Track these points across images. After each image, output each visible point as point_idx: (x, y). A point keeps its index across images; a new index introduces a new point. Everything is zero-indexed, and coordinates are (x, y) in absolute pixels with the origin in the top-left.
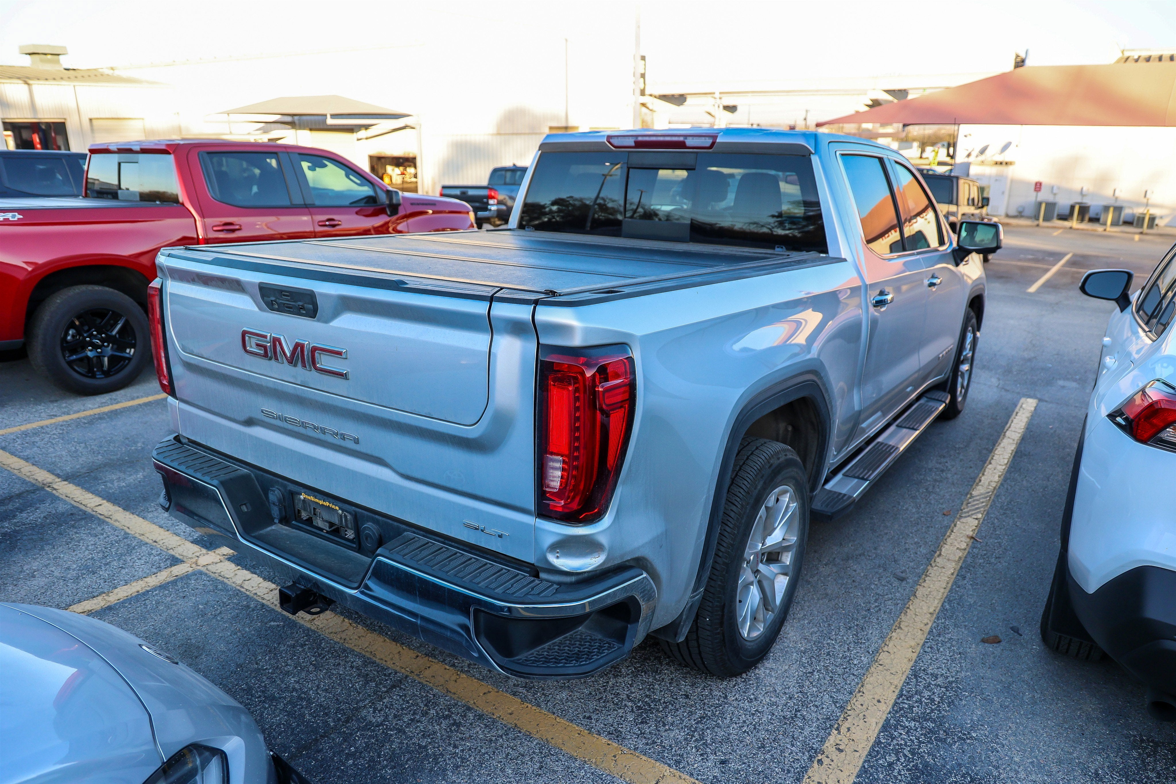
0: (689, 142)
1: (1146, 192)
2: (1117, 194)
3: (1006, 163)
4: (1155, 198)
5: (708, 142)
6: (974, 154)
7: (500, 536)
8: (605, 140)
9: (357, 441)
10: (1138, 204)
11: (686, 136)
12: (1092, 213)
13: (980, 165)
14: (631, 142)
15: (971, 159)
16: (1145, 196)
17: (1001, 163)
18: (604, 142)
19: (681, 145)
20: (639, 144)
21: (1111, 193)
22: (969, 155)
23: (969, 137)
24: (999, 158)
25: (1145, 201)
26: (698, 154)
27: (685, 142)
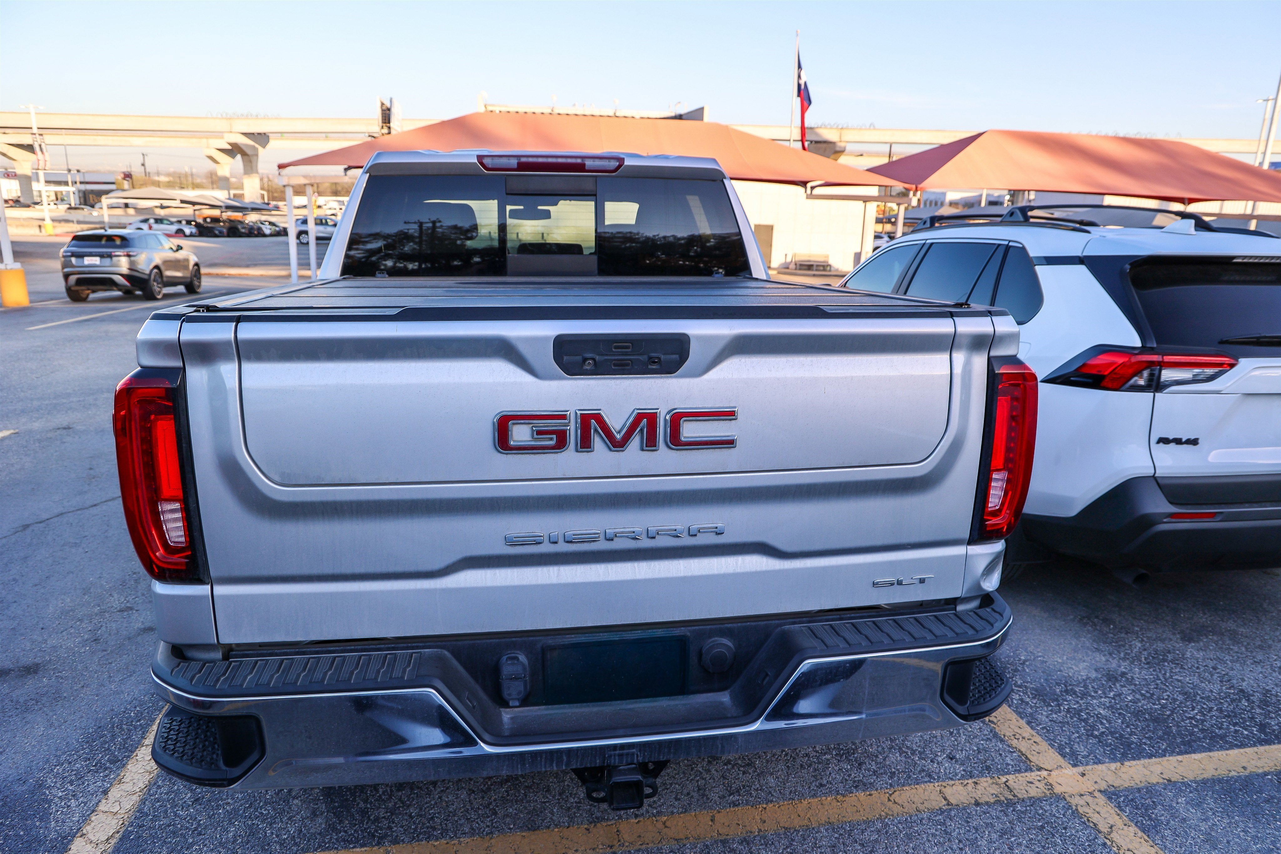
0: (589, 163)
5: (614, 164)
7: (922, 581)
8: (475, 160)
9: (719, 532)
11: (583, 157)
14: (514, 162)
18: (476, 163)
19: (581, 167)
20: (523, 166)
26: (598, 179)
27: (584, 165)
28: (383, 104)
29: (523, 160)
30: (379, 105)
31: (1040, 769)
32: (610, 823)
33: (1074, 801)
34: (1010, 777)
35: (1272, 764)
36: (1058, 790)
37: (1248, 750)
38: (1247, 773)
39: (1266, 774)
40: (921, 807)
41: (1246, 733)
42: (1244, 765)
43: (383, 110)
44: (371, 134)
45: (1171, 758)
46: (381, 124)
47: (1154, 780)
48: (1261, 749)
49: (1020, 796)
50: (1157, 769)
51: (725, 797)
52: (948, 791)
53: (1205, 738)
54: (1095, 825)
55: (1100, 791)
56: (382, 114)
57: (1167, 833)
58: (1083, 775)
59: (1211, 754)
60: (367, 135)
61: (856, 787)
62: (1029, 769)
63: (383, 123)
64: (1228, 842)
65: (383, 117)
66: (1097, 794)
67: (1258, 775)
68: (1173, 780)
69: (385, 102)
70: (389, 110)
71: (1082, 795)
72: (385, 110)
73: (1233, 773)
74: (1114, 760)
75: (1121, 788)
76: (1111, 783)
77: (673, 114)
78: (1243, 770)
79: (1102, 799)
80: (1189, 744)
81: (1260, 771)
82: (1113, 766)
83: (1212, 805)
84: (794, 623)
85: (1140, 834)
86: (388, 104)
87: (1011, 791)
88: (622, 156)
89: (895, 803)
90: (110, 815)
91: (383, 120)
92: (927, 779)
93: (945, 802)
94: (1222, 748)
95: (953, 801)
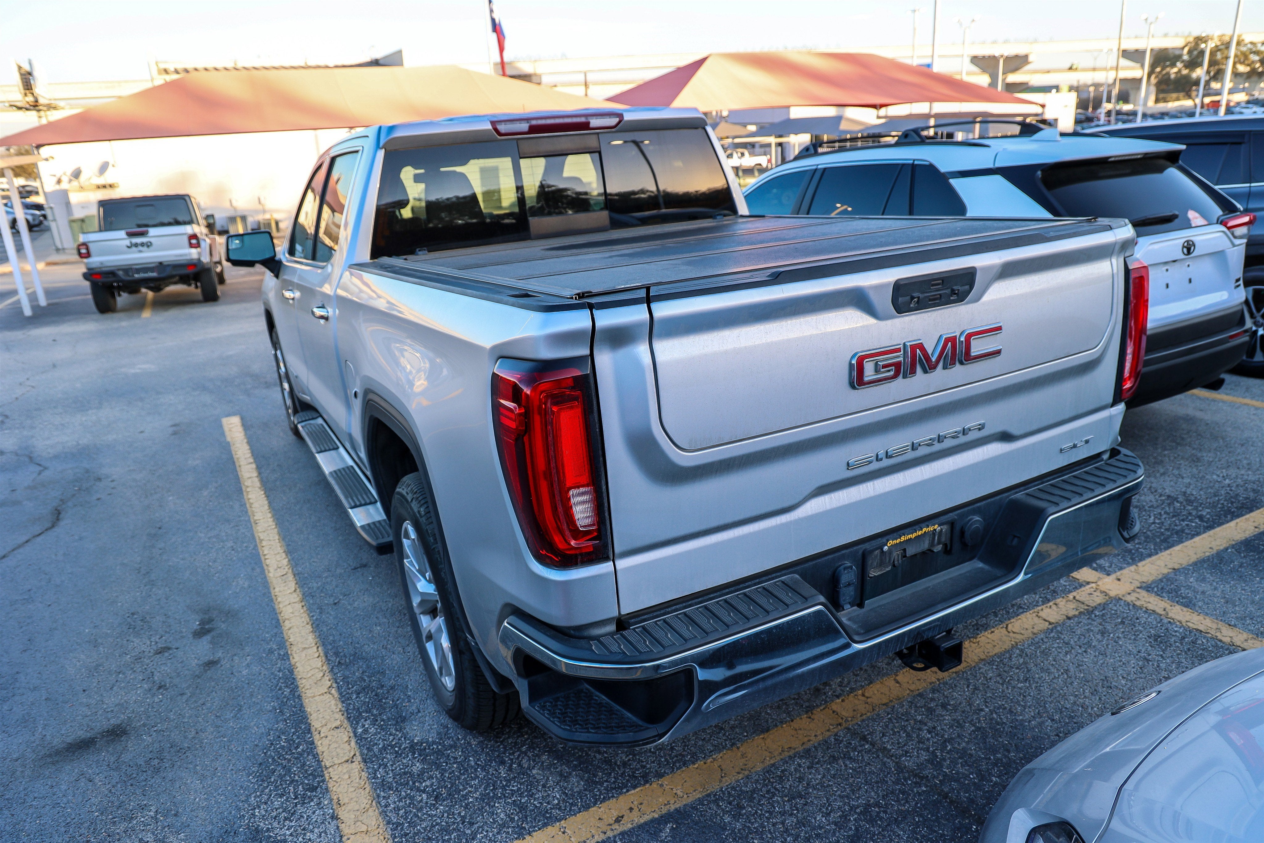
1: (259, 199)
2: (235, 204)
3: (111, 186)
4: (269, 204)
5: (615, 120)
6: (65, 179)
7: (1087, 442)
8: (489, 127)
9: (981, 427)
10: (257, 212)
11: (586, 116)
12: (218, 227)
13: (80, 191)
14: (525, 127)
15: (64, 185)
16: (260, 203)
17: (104, 187)
18: (488, 130)
19: (585, 126)
20: (533, 129)
21: (228, 204)
22: (59, 182)
23: (51, 160)
24: (101, 181)
25: (260, 207)
26: (600, 135)
27: (588, 123)
28: (20, 68)
29: (534, 122)
30: (16, 69)
31: (1088, 583)
32: (822, 708)
33: (1129, 599)
34: (1074, 594)
35: (1225, 541)
36: (1112, 594)
37: (1204, 535)
38: (1215, 551)
39: (1227, 549)
40: (1035, 631)
41: (1194, 524)
42: (1210, 546)
43: (21, 74)
44: (12, 104)
45: (1163, 554)
46: (23, 91)
47: (1166, 571)
48: (1211, 532)
49: (1092, 605)
50: (1161, 563)
51: (890, 664)
52: (1043, 614)
53: (1172, 534)
54: (1153, 611)
55: (1138, 588)
56: (22, 79)
57: (1200, 604)
58: (1119, 580)
59: (1185, 544)
60: (7, 104)
61: (978, 629)
62: (1081, 586)
63: (25, 89)
64: (1239, 599)
65: (23, 82)
66: (1138, 590)
67: (1222, 551)
68: (1176, 568)
69: (22, 65)
70: (30, 74)
71: (1129, 594)
72: (24, 75)
73: (1207, 554)
74: (1129, 564)
75: (1150, 582)
76: (1141, 580)
77: (368, 59)
78: (1211, 550)
79: (1144, 593)
80: (1165, 541)
81: (1222, 548)
82: (1133, 568)
83: (1212, 578)
84: (1017, 493)
85: (1185, 609)
86: (27, 67)
87: (1083, 603)
88: (620, 112)
89: (1014, 633)
90: (363, 835)
91: (24, 86)
92: (1021, 611)
93: (1047, 623)
94: (1187, 539)
95: (1052, 621)
